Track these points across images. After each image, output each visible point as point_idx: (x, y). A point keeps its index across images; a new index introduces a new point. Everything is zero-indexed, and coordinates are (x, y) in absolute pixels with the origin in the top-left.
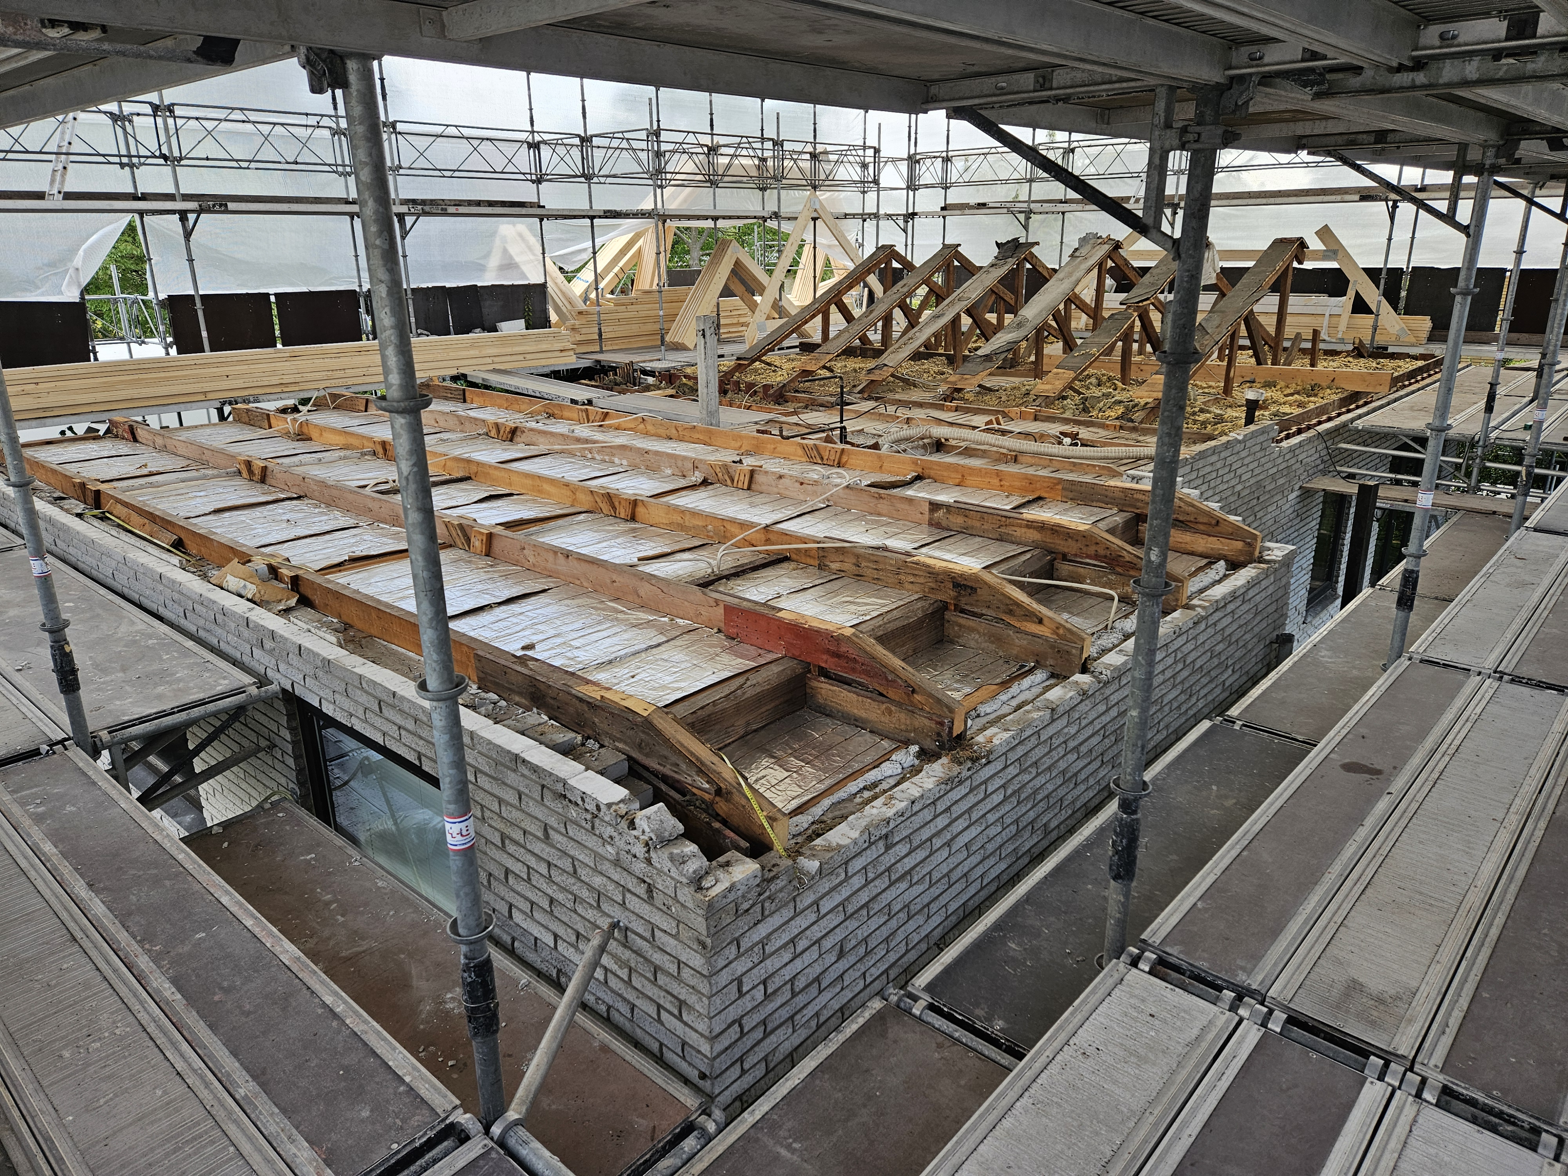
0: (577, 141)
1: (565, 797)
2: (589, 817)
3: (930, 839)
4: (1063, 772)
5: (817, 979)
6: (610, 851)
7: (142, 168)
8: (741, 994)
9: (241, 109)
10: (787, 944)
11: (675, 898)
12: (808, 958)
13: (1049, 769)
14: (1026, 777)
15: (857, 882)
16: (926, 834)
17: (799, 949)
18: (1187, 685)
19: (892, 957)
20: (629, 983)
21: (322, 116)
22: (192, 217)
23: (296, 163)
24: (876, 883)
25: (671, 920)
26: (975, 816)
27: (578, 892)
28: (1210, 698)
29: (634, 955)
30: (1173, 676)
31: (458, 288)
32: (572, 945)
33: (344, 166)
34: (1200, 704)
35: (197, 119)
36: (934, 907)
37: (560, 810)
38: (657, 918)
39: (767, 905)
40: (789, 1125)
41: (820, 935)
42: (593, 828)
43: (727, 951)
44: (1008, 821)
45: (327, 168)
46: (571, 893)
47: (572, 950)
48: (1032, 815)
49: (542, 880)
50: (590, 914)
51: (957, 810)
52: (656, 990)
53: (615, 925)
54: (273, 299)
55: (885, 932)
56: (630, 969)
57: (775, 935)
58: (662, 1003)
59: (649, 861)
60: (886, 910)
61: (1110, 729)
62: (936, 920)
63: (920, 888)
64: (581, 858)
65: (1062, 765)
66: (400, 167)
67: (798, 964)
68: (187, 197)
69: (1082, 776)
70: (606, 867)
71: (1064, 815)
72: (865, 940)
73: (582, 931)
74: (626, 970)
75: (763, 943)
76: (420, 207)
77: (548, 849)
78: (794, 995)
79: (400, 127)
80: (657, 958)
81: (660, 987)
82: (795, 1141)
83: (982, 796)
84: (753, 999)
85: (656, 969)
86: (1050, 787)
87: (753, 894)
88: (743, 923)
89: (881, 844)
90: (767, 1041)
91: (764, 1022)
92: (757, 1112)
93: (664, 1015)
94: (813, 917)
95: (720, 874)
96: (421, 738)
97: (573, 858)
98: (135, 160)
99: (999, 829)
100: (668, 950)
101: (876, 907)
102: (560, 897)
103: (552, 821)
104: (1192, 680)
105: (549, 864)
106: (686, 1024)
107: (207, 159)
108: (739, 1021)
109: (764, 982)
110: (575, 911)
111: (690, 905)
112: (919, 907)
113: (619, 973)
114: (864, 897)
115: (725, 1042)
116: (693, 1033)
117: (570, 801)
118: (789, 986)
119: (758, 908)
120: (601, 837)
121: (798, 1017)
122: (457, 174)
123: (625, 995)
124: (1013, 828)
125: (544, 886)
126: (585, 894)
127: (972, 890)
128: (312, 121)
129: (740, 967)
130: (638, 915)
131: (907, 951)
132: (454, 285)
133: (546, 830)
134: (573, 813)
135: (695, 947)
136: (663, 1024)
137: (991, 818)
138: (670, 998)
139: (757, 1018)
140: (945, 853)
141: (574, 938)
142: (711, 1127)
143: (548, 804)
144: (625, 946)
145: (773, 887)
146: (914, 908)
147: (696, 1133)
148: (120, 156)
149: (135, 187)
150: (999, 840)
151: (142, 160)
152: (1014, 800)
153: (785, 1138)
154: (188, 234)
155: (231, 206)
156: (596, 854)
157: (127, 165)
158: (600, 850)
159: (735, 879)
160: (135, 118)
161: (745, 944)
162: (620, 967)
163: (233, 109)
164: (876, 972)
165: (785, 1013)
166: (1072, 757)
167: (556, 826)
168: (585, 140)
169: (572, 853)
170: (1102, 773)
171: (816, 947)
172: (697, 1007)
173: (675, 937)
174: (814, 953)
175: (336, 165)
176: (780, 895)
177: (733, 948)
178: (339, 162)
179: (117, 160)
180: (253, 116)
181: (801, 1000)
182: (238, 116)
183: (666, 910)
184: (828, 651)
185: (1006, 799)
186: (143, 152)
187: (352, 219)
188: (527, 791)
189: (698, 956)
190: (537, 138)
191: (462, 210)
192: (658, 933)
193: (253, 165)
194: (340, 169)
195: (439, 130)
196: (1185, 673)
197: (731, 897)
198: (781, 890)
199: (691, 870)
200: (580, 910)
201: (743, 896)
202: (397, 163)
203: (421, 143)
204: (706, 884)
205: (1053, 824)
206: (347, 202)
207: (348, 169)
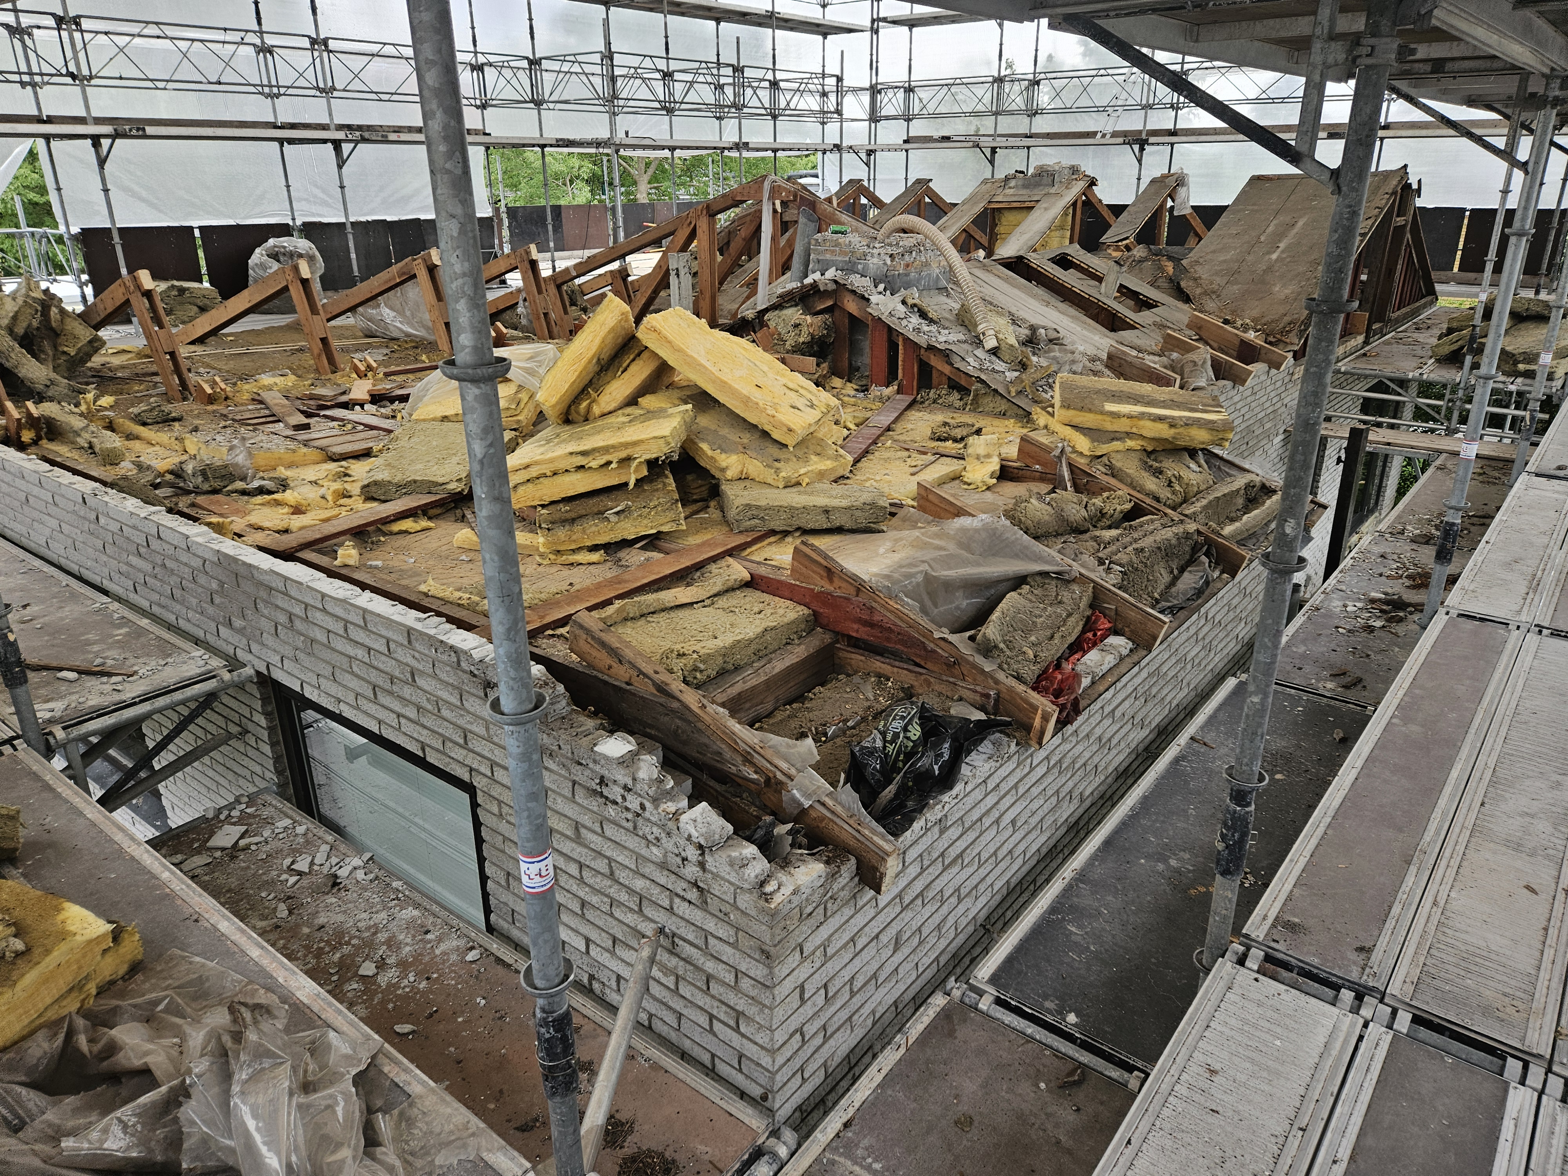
0: (525, 64)
1: (601, 794)
2: (630, 816)
3: (980, 819)
4: (1100, 739)
5: (875, 976)
6: (656, 853)
7: (47, 88)
8: (803, 1001)
9: (157, 23)
10: (848, 943)
11: (734, 905)
12: (866, 955)
13: (1088, 736)
14: (1068, 746)
15: (913, 870)
16: (976, 815)
17: (859, 947)
18: (1207, 641)
19: (943, 943)
20: (676, 991)
21: (247, 31)
22: (105, 143)
23: (219, 83)
24: (930, 870)
25: (728, 928)
26: (1021, 791)
27: (615, 896)
28: (1225, 652)
29: (681, 963)
30: (1196, 633)
31: (400, 222)
32: (607, 950)
33: (271, 86)
34: (1217, 659)
35: (106, 33)
36: (982, 888)
37: (595, 809)
38: (710, 925)
39: (829, 905)
40: (865, 1142)
41: (876, 931)
42: (635, 828)
43: (790, 959)
44: (1050, 792)
45: (252, 89)
46: (607, 896)
47: (607, 955)
48: (1070, 784)
49: (572, 881)
50: (630, 919)
51: (1004, 787)
52: (708, 999)
53: (661, 931)
54: (197, 233)
55: (937, 918)
56: (677, 977)
57: (836, 936)
58: (715, 1013)
59: (702, 865)
60: (938, 897)
61: (1140, 690)
62: (983, 900)
63: (971, 870)
64: (619, 859)
65: (1098, 731)
66: (333, 88)
67: (857, 962)
68: (99, 121)
69: (1114, 741)
70: (649, 869)
71: (1098, 781)
72: (919, 930)
73: (619, 936)
74: (672, 978)
75: (825, 946)
76: (358, 133)
77: (579, 849)
78: (853, 994)
79: (332, 44)
80: (710, 966)
81: (713, 997)
82: (876, 1160)
83: (1027, 769)
84: (814, 1005)
85: (709, 978)
86: (1087, 755)
87: (816, 898)
88: (806, 928)
89: (936, 830)
90: (827, 1046)
91: (824, 1028)
92: (829, 1130)
93: (717, 1026)
94: (872, 912)
95: (782, 876)
96: (425, 727)
97: (608, 858)
98: (37, 79)
99: (1042, 802)
100: (724, 958)
101: (931, 894)
102: (595, 900)
103: (586, 820)
104: (1212, 635)
105: (581, 866)
106: (743, 1036)
107: (121, 78)
108: (800, 1031)
109: (825, 986)
110: (611, 915)
111: (753, 912)
112: (967, 890)
113: (664, 980)
114: (918, 886)
115: (787, 1052)
116: (751, 1045)
117: (607, 798)
118: (848, 987)
119: (821, 910)
120: (644, 837)
121: (855, 1017)
122: (395, 98)
123: (671, 1003)
124: (1054, 800)
125: (574, 888)
126: (623, 897)
127: (1015, 867)
128: (236, 37)
129: (802, 974)
130: (688, 921)
131: (956, 935)
132: (396, 219)
133: (577, 829)
134: (611, 811)
135: (757, 956)
136: (715, 1035)
137: (1035, 791)
138: (724, 1008)
139: (818, 1024)
140: (993, 832)
141: (610, 943)
142: (783, 1152)
143: (580, 801)
144: (671, 953)
145: (836, 887)
146: (964, 892)
147: (766, 1157)
148: (20, 73)
149: (39, 109)
150: (1040, 813)
151: (46, 78)
152: (1056, 771)
153: (864, 1159)
154: (102, 162)
155: (150, 130)
156: (639, 856)
157: (29, 84)
158: (644, 852)
159: (799, 882)
160: (35, 31)
161: (808, 948)
162: (665, 974)
163: (147, 23)
164: (927, 961)
165: (844, 1015)
166: (1107, 722)
167: (589, 824)
168: (534, 63)
169: (608, 854)
170: (1132, 736)
171: (874, 943)
172: (757, 1019)
173: (734, 945)
174: (871, 951)
175: (262, 86)
176: (842, 894)
177: (797, 954)
178: (265, 82)
179: (16, 78)
180: (170, 31)
181: (857, 1000)
182: (152, 30)
183: (723, 917)
184: (860, 621)
185: (1049, 770)
186: (46, 69)
187: (282, 145)
188: (554, 787)
189: (761, 966)
190: (481, 59)
191: (404, 137)
192: (711, 941)
193: (171, 85)
194: (267, 90)
195: (375, 48)
196: (1206, 629)
197: (796, 900)
198: (843, 889)
199: (753, 875)
200: (617, 913)
201: (807, 900)
202: (330, 84)
203: (356, 63)
204: (768, 889)
205: (1087, 793)
206: (275, 126)
207: (275, 90)
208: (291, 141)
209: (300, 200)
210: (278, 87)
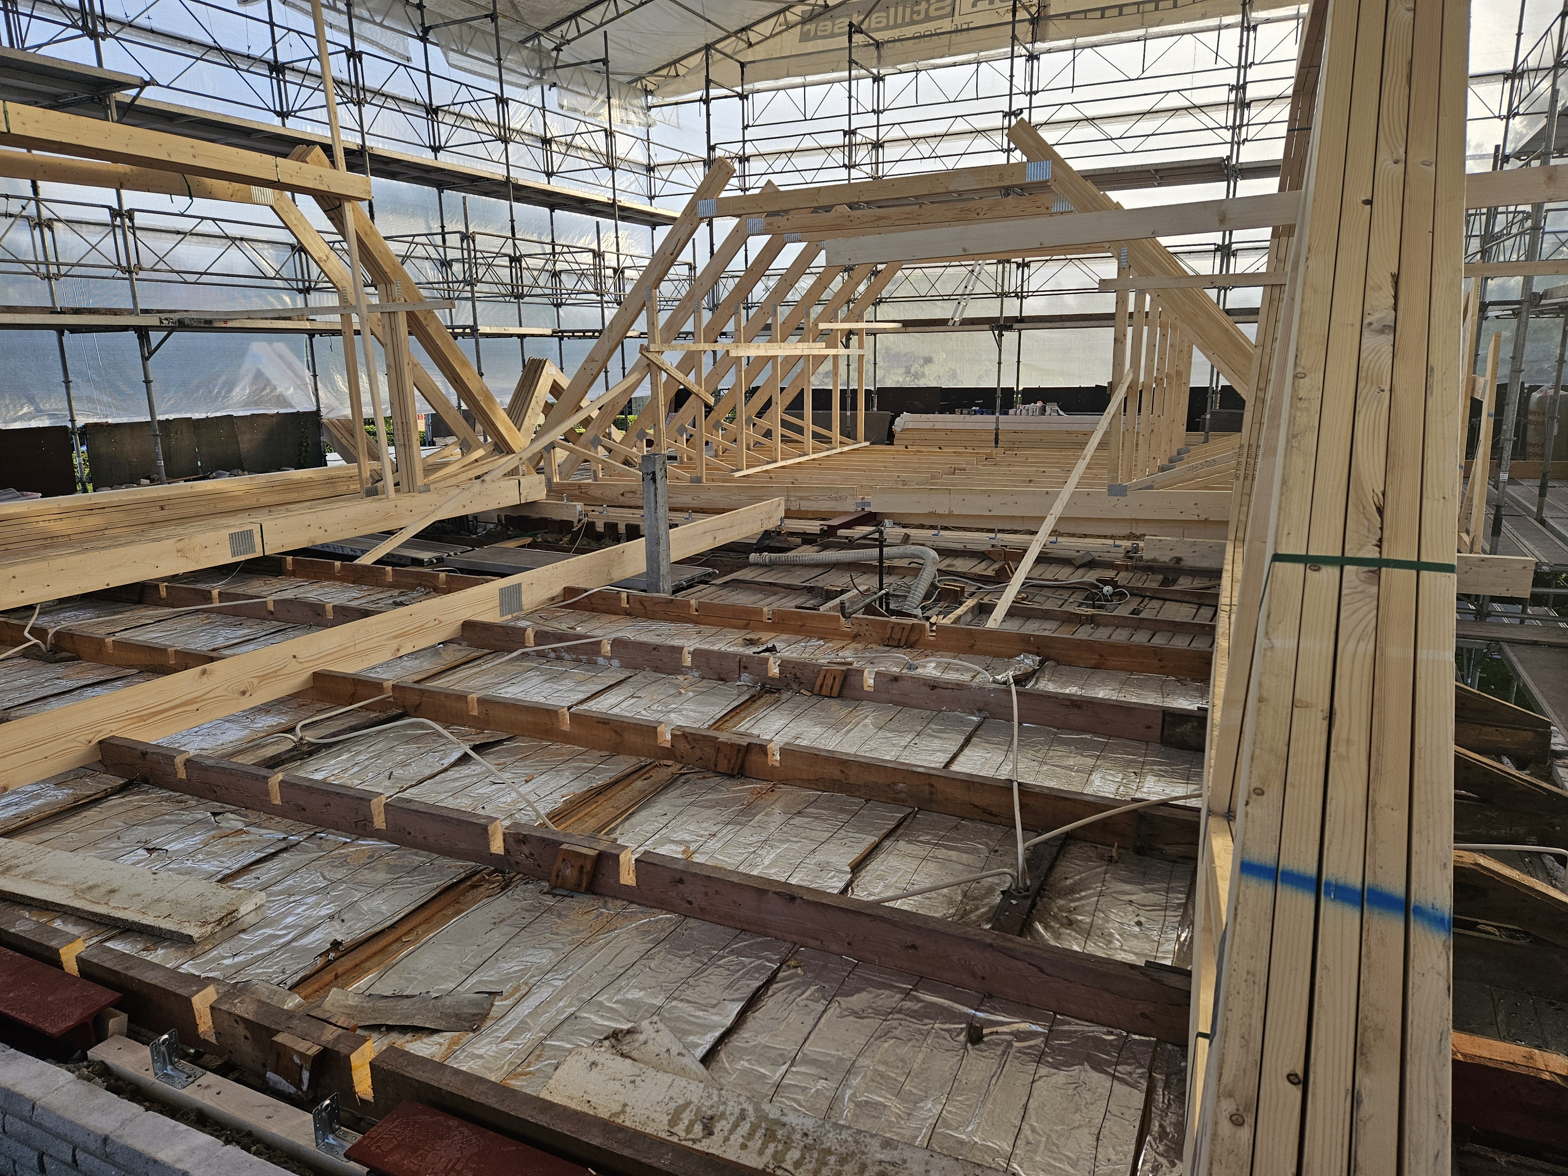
21: (30, 200)
31: (208, 420)
33: (48, 265)
66: (140, 268)
76: (175, 319)
79: (139, 218)
122: (205, 279)
132: (202, 417)
175: (37, 263)
187: (61, 333)
191: (232, 323)
194: (42, 269)
195: (190, 224)
202: (134, 264)
206: (53, 311)
207: (53, 269)
208: (75, 329)
209: (80, 399)
210: (58, 265)
